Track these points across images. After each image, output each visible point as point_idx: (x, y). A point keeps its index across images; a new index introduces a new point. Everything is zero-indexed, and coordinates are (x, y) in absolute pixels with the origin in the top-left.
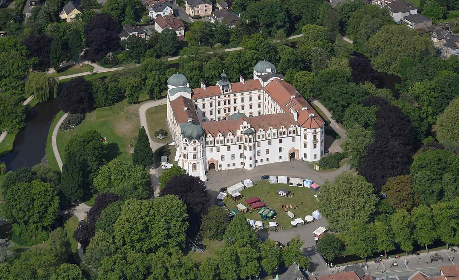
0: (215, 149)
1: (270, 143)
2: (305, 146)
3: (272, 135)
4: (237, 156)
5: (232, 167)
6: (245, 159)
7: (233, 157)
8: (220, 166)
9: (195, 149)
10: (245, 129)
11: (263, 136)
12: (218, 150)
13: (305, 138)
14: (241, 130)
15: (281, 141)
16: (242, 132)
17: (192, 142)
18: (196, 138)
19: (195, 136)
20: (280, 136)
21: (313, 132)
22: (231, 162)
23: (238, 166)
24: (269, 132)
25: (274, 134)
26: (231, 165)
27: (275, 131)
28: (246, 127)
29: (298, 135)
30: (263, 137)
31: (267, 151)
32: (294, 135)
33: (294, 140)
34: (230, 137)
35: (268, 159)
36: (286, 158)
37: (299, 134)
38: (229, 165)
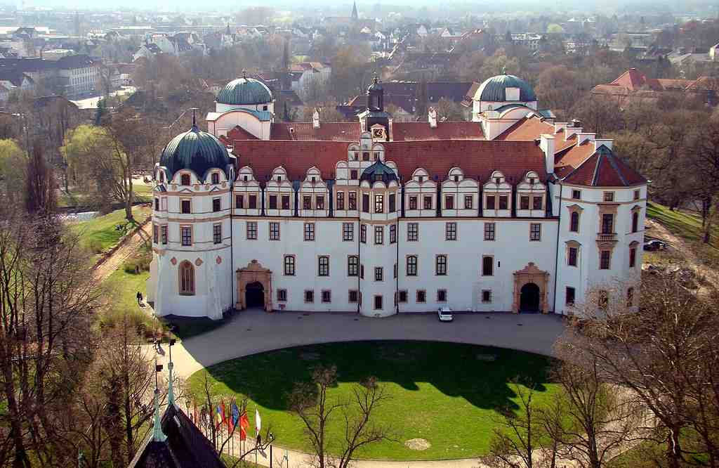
0: (263, 226)
1: (451, 234)
2: (572, 261)
3: (459, 201)
4: (339, 267)
5: (318, 305)
6: (362, 278)
7: (324, 266)
8: (282, 295)
9: (186, 207)
10: (367, 164)
11: (428, 200)
12: (275, 234)
13: (574, 226)
14: (354, 165)
15: (490, 234)
16: (354, 174)
17: (178, 178)
18: (192, 168)
19: (188, 161)
20: (487, 213)
21: (601, 200)
22: (319, 285)
23: (341, 303)
24: (448, 187)
25: (468, 199)
26: (318, 296)
27: (470, 186)
28: (372, 157)
29: (549, 216)
30: (428, 206)
31: (441, 265)
32: (537, 213)
33: (535, 234)
34: (313, 187)
35: (442, 296)
36: (505, 298)
37: (555, 213)
38: (309, 296)
